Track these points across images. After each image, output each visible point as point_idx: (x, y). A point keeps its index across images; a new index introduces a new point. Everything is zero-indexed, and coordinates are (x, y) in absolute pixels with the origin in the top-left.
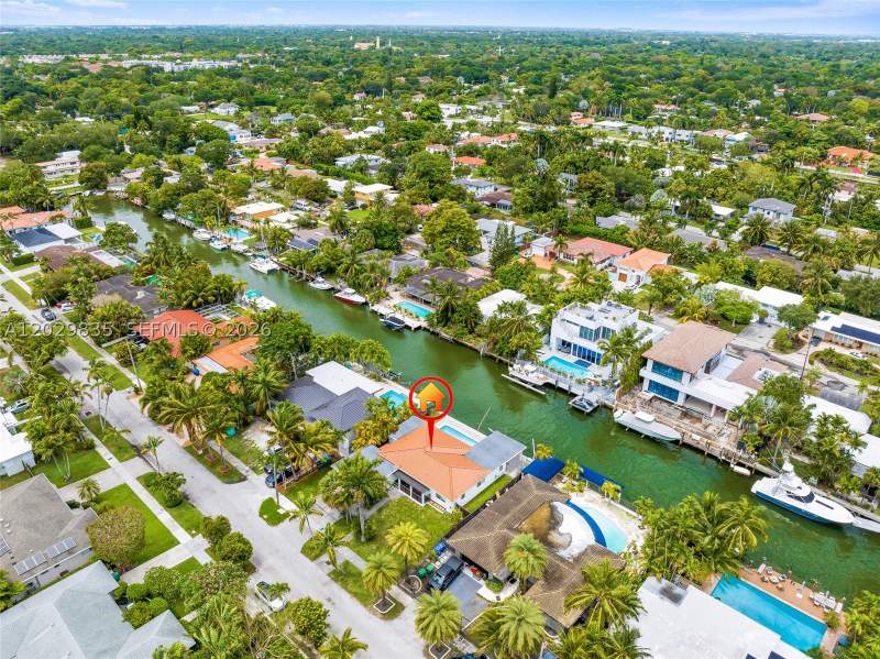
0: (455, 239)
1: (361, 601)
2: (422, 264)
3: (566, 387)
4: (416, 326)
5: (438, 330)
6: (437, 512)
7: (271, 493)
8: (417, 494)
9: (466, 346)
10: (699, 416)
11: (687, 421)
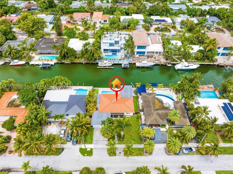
0: (39, 27)
1: (140, 155)
2: (33, 40)
3: (117, 63)
4: (54, 63)
5: (63, 61)
6: (129, 118)
7: (78, 147)
8: (122, 116)
9: (76, 63)
10: (152, 56)
11: (149, 58)
